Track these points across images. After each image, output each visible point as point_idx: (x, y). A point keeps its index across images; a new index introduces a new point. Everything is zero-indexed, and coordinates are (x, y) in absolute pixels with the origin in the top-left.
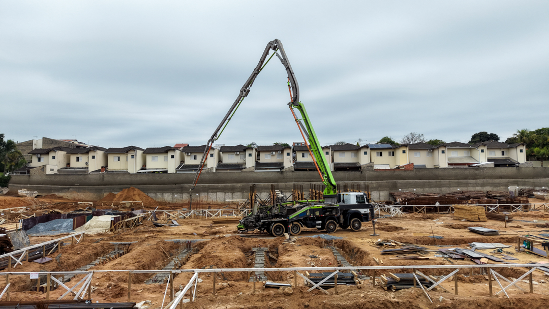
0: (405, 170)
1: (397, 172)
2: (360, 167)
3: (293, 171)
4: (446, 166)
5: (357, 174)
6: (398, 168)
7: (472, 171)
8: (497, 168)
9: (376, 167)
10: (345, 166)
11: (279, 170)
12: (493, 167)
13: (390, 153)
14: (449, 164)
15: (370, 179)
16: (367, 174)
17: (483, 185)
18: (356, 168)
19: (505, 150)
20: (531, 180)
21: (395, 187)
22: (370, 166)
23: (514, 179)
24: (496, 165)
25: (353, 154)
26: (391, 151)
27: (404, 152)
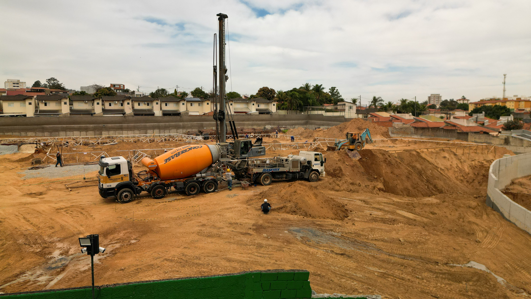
0: (208, 116)
1: (203, 117)
2: (180, 113)
3: (133, 116)
4: (233, 113)
5: (178, 117)
6: (204, 114)
7: (247, 117)
8: (260, 115)
9: (190, 114)
10: (170, 113)
11: (122, 115)
12: (258, 114)
13: (199, 104)
14: (235, 112)
15: (187, 121)
16: (185, 118)
17: (252, 125)
18: (177, 114)
19: (266, 104)
20: (277, 122)
21: (202, 126)
22: (187, 113)
23: (269, 121)
24: (260, 113)
25: (175, 105)
27: (208, 104)
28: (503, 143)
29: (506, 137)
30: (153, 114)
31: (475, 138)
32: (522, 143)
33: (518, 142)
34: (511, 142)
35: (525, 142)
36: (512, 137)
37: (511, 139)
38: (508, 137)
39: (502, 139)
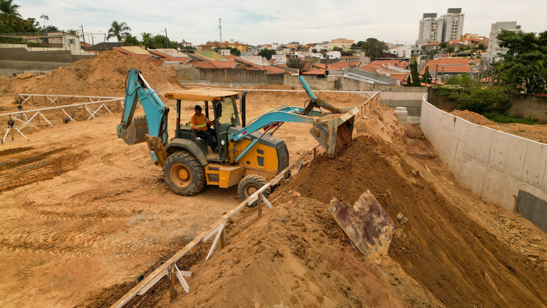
28: (332, 88)
29: (337, 79)
31: (293, 83)
32: (358, 86)
33: (353, 85)
34: (343, 86)
35: (362, 85)
36: (345, 78)
37: (343, 82)
38: (339, 78)
39: (330, 82)
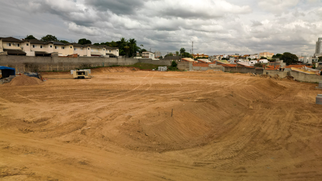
2: (50, 54)
3: (7, 55)
4: (90, 56)
5: (49, 58)
6: (68, 56)
7: (101, 59)
9: (59, 55)
10: (41, 53)
12: (109, 57)
13: (62, 47)
14: (92, 55)
19: (111, 50)
22: (56, 54)
24: (110, 57)
26: (63, 46)
27: (71, 47)
30: (25, 54)
33: (295, 74)
